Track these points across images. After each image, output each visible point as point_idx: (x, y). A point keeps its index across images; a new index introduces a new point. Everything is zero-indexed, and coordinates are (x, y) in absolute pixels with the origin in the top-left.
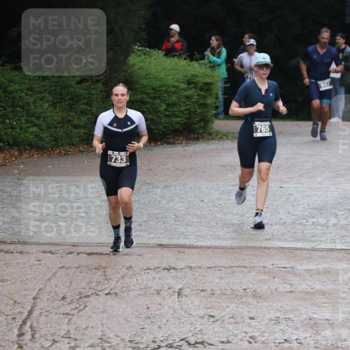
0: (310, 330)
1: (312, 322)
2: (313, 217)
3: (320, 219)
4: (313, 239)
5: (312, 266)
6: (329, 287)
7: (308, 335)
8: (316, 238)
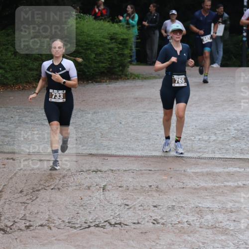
0: (197, 215)
1: (198, 209)
2: (199, 135)
3: (204, 137)
4: (199, 150)
5: (198, 170)
6: (210, 185)
7: (195, 218)
8: (201, 150)
